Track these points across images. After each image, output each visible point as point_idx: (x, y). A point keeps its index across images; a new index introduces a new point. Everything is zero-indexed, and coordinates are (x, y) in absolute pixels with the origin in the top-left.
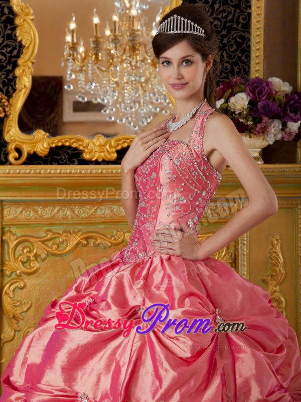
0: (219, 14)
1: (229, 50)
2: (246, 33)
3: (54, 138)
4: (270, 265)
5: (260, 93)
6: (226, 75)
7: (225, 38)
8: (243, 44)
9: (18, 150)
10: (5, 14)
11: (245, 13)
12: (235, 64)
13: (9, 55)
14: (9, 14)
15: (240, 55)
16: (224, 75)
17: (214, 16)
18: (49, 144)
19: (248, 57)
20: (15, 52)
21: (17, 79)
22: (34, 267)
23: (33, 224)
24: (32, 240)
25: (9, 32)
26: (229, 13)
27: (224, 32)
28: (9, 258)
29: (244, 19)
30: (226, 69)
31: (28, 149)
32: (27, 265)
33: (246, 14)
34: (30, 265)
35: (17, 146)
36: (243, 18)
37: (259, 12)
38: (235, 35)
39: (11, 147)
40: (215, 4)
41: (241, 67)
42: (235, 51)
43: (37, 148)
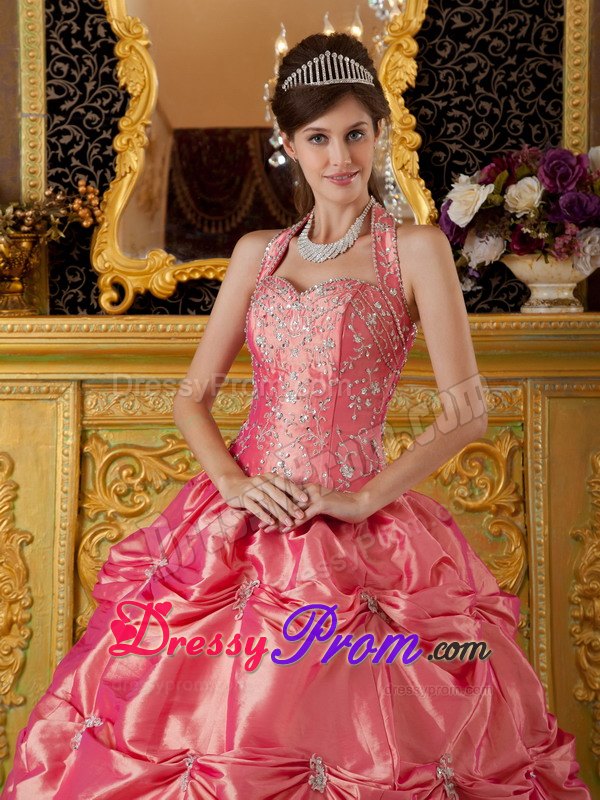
0: (500, 26)
1: (521, 95)
2: (554, 61)
3: (186, 265)
4: (591, 506)
5: (564, 177)
6: (514, 142)
7: (514, 71)
8: (548, 81)
9: (119, 287)
10: (99, 37)
11: (553, 22)
12: (534, 120)
13: (107, 112)
14: (107, 37)
15: (542, 103)
16: (510, 141)
17: (492, 30)
18: (174, 276)
19: (559, 106)
20: (117, 106)
21: (118, 157)
22: (141, 503)
23: (138, 424)
24: (138, 453)
25: (107, 70)
26: (521, 24)
27: (512, 61)
28: (95, 486)
29: (550, 35)
30: (516, 129)
31: (135, 285)
32: (127, 499)
33: (554, 25)
34: (132, 500)
35: (116, 280)
36: (549, 33)
37: (579, 21)
38: (533, 66)
39: (105, 281)
40: (494, 7)
41: (544, 126)
42: (533, 96)
43: (152, 283)
